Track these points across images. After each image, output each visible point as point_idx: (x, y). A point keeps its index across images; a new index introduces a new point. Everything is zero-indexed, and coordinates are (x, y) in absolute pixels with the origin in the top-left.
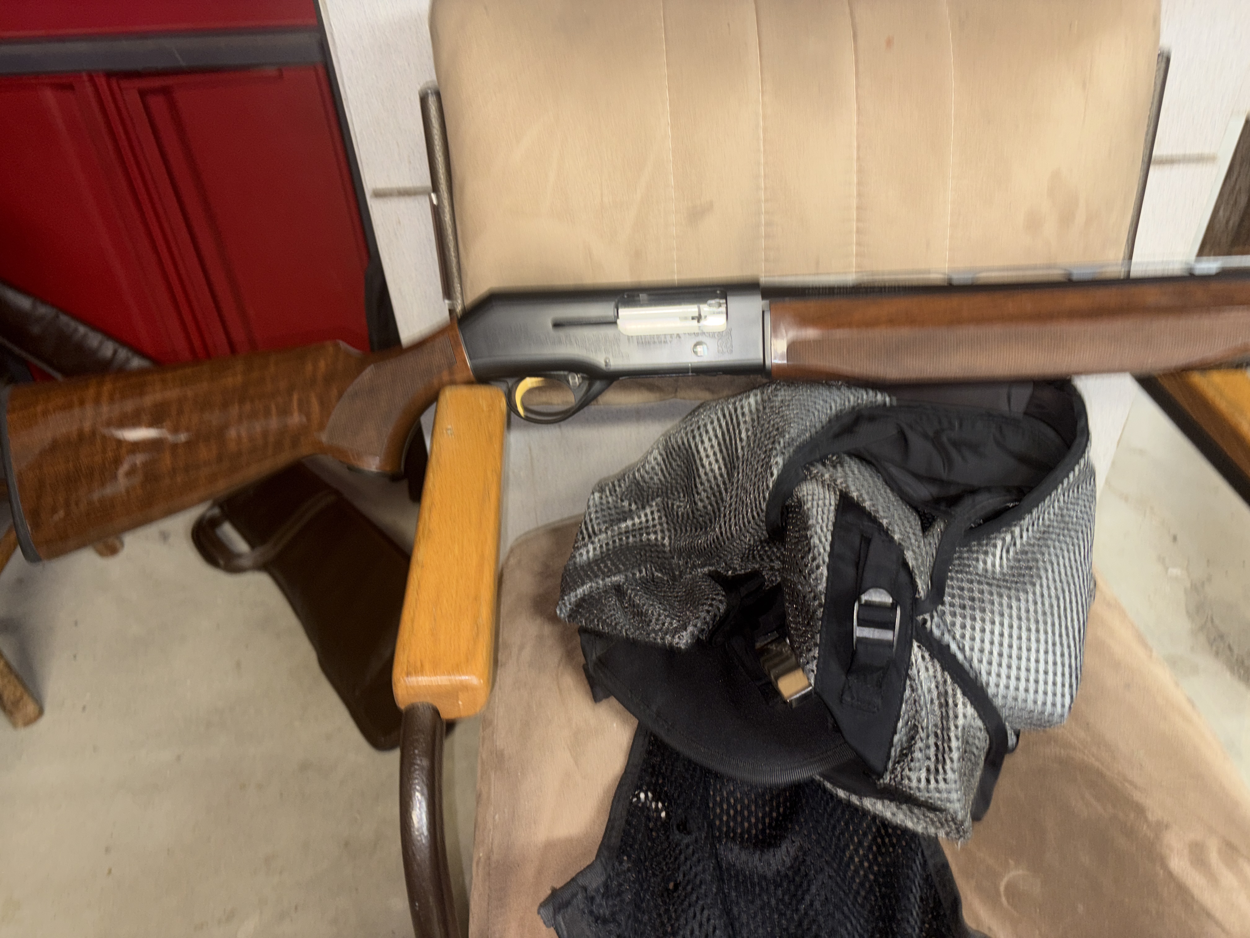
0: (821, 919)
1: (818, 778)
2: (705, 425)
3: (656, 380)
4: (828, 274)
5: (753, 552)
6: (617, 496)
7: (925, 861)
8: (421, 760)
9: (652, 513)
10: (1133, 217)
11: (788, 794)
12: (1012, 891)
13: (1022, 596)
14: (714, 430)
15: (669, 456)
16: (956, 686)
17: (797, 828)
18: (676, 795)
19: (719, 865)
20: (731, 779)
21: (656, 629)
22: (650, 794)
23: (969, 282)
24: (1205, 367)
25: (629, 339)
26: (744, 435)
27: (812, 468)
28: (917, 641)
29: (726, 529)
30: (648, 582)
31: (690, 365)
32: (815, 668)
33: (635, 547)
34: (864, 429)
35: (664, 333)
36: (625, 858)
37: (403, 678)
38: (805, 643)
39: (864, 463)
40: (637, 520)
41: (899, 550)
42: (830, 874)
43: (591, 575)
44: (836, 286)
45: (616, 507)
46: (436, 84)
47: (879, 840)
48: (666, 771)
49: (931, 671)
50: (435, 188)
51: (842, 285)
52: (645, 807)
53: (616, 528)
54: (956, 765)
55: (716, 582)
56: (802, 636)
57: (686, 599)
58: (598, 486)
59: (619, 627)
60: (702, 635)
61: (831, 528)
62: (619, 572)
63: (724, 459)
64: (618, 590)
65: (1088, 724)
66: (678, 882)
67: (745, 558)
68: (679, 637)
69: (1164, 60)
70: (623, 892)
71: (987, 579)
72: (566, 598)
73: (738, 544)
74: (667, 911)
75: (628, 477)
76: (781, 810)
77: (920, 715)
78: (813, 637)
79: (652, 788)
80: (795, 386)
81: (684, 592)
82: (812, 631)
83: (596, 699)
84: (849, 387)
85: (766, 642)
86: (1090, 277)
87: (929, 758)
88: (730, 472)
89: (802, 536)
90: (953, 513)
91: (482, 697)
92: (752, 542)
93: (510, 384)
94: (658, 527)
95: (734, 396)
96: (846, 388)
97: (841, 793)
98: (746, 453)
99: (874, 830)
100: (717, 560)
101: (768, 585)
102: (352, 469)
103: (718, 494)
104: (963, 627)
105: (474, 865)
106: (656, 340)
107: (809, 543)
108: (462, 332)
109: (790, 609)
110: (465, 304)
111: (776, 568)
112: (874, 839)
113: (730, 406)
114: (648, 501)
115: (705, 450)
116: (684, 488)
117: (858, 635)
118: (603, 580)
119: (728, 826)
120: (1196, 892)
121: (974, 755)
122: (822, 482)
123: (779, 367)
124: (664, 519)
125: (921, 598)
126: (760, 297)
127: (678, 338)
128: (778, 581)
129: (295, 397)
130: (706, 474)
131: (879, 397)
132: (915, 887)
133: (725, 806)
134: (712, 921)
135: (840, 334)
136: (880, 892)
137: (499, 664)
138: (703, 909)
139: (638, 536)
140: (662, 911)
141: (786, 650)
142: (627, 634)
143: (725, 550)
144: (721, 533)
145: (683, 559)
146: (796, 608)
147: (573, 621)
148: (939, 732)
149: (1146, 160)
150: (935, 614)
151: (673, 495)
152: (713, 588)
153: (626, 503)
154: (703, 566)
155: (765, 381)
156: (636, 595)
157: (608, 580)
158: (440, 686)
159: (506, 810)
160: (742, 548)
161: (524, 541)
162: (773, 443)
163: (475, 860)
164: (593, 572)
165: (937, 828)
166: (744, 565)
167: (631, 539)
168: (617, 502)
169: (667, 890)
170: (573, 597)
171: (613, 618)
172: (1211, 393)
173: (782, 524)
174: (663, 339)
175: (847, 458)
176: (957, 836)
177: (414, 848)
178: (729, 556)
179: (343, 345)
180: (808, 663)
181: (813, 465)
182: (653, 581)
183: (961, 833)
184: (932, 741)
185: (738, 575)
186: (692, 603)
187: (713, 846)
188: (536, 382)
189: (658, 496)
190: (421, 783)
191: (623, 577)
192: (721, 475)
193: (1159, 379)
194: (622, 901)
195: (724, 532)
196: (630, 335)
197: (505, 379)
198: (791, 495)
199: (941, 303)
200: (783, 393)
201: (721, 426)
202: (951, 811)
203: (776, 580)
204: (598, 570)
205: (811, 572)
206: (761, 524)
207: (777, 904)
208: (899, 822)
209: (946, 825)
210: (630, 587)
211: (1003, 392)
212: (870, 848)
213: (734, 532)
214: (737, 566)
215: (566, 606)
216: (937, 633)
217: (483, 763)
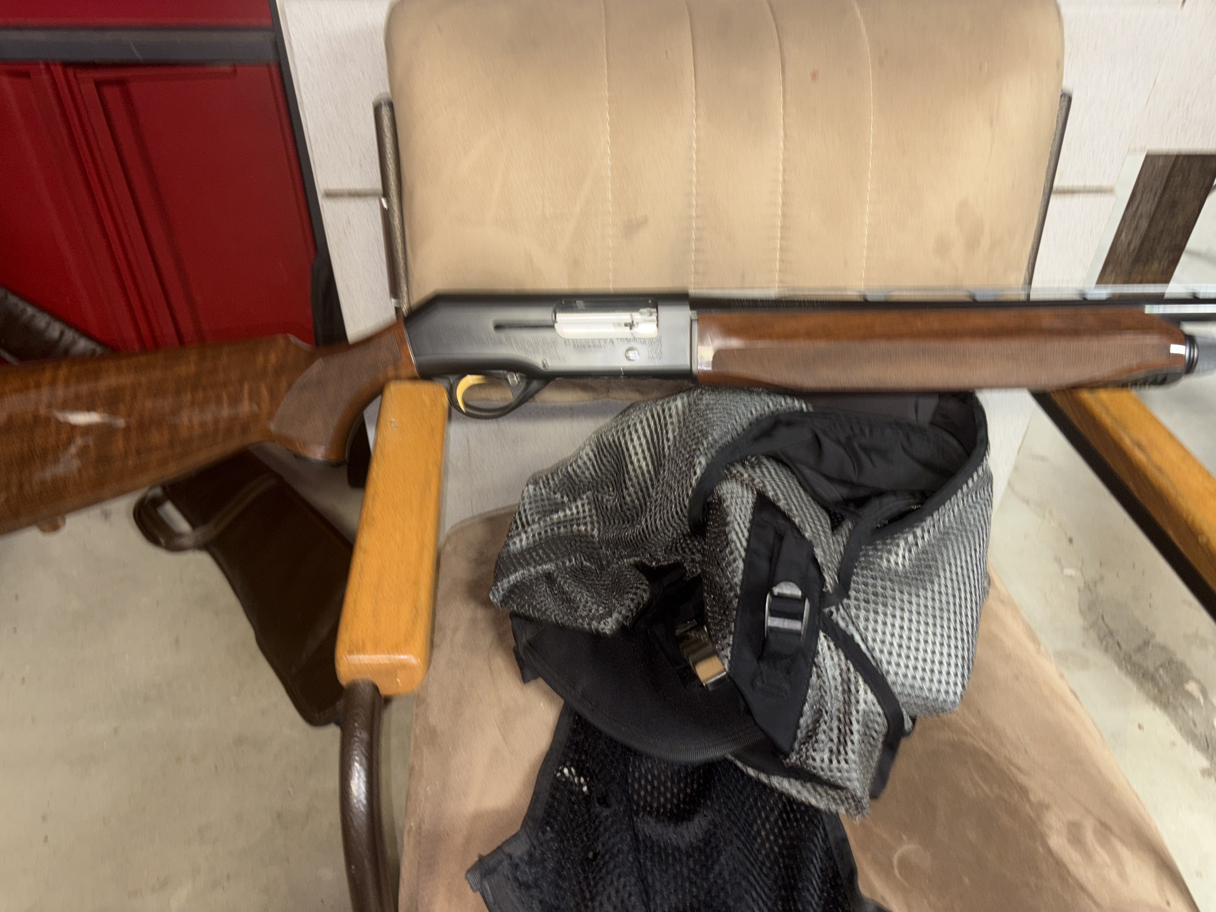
0: (729, 888)
1: (730, 757)
2: (635, 424)
3: (590, 381)
4: (753, 288)
5: (676, 545)
6: (550, 488)
7: (826, 835)
8: (360, 733)
9: (583, 505)
10: (1034, 242)
11: (701, 772)
12: (904, 862)
13: (922, 592)
14: (643, 428)
15: (601, 453)
16: (858, 674)
17: (709, 803)
18: (597, 771)
19: (635, 837)
20: (649, 757)
21: (583, 615)
22: (573, 770)
23: (882, 299)
24: (1093, 385)
25: (565, 342)
26: (670, 435)
27: (732, 468)
28: (824, 631)
29: (651, 523)
30: (577, 570)
31: (622, 369)
32: (729, 655)
33: (566, 537)
34: (782, 433)
35: (599, 338)
36: (548, 829)
37: (345, 656)
38: (720, 630)
39: (780, 464)
40: (568, 512)
41: (810, 546)
42: (738, 846)
43: (524, 563)
44: (759, 299)
45: (548, 499)
46: (390, 96)
47: (785, 816)
48: (589, 749)
49: (836, 659)
50: (386, 194)
51: (764, 299)
52: (568, 782)
53: (548, 519)
54: (857, 747)
55: (641, 572)
56: (718, 625)
57: (612, 588)
58: (533, 478)
59: (548, 613)
60: (627, 621)
61: (748, 525)
62: (551, 560)
63: (651, 456)
64: (549, 577)
65: (979, 711)
66: (597, 851)
67: (668, 550)
68: (604, 623)
69: (1066, 99)
70: (545, 860)
71: (891, 576)
72: (499, 584)
73: (661, 537)
74: (586, 878)
75: (561, 471)
76: (695, 786)
77: (824, 700)
78: (728, 626)
79: (575, 764)
80: (719, 391)
81: (611, 581)
82: (727, 620)
83: (525, 680)
84: (769, 394)
85: (685, 629)
86: (990, 298)
87: (832, 740)
88: (657, 469)
89: (721, 531)
90: (860, 513)
91: (419, 676)
92: (675, 536)
93: (452, 381)
94: (588, 519)
95: (663, 398)
96: (765, 395)
97: (751, 772)
98: (672, 452)
99: (780, 806)
100: (642, 552)
101: (689, 576)
102: (298, 457)
103: (644, 490)
104: (867, 620)
105: (406, 835)
106: (591, 343)
107: (727, 537)
108: (408, 331)
109: (708, 598)
110: (411, 304)
111: (697, 560)
112: (780, 815)
113: (659, 408)
114: (579, 495)
115: (634, 447)
116: (614, 483)
117: (769, 624)
118: (535, 567)
119: (646, 801)
120: (1072, 867)
121: (873, 738)
122: (741, 482)
123: (705, 373)
124: (594, 511)
125: (828, 591)
126: (688, 308)
127: (611, 343)
128: (698, 573)
129: (246, 387)
130: (634, 470)
131: (796, 403)
132: (816, 859)
133: (643, 782)
134: (628, 888)
135: (761, 344)
136: (784, 862)
137: (435, 645)
138: (620, 876)
139: (569, 527)
140: (582, 877)
141: (704, 637)
142: (556, 619)
143: (650, 543)
144: (647, 527)
145: (611, 549)
146: (714, 599)
147: (505, 606)
148: (841, 716)
149: (1047, 191)
150: (841, 607)
151: (603, 489)
152: (638, 577)
153: (558, 496)
154: (629, 556)
155: (691, 385)
156: (565, 582)
157: (539, 568)
158: (380, 665)
159: (437, 783)
160: (666, 541)
161: (461, 529)
162: (697, 444)
163: (407, 829)
164: (525, 559)
165: (837, 804)
166: (667, 557)
167: (562, 530)
168: (550, 494)
169: (587, 859)
170: (505, 584)
171: (543, 604)
172: (1098, 410)
173: (703, 520)
174: (597, 344)
175: (765, 461)
176: (855, 812)
177: (351, 814)
178: (653, 549)
179: (293, 338)
180: (723, 649)
181: (734, 466)
182: (582, 570)
183: (860, 810)
184: (835, 724)
185: (662, 565)
186: (618, 591)
187: (631, 818)
188: (477, 379)
189: (588, 490)
190: (361, 755)
191: (553, 565)
192: (649, 472)
193: (1052, 394)
194: (545, 868)
195: (649, 526)
196: (567, 338)
197: (447, 376)
198: (712, 493)
199: (856, 319)
200: (708, 397)
201: (649, 426)
202: (851, 788)
203: (697, 571)
204: (530, 557)
205: (729, 564)
206: (684, 519)
207: (689, 873)
208: (803, 799)
209: (846, 802)
210: (560, 575)
211: (912, 401)
212: (776, 822)
213: (659, 527)
214: (661, 558)
215: (499, 592)
216: (842, 624)
217: (416, 738)
